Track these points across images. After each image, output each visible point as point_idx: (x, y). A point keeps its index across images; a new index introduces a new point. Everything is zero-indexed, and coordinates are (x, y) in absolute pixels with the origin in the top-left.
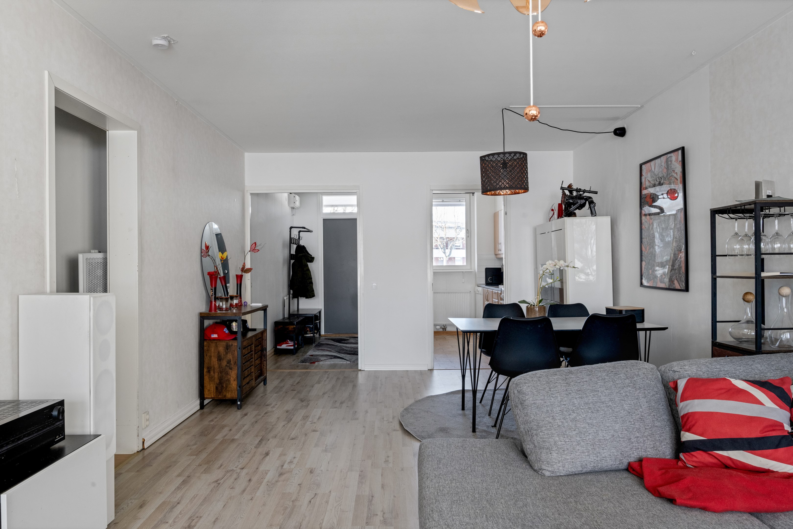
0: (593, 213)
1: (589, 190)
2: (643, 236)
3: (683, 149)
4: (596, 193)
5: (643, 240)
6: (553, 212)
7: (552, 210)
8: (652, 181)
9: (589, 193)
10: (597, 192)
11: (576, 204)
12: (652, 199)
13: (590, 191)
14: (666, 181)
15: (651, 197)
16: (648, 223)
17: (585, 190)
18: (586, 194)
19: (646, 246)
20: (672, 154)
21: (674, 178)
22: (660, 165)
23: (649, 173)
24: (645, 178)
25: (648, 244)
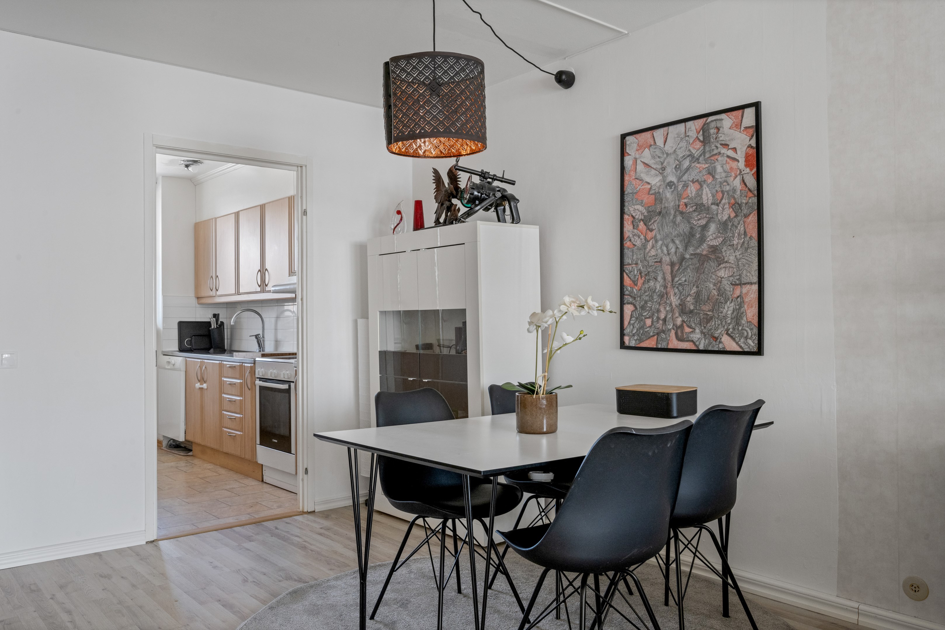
0: (515, 219)
1: (501, 176)
2: (627, 260)
3: (757, 106)
4: (513, 183)
5: (627, 268)
6: (400, 215)
7: (399, 212)
8: (655, 164)
9: (502, 181)
10: (515, 182)
11: (484, 199)
12: (653, 196)
13: (503, 178)
14: (698, 163)
15: (651, 193)
16: (642, 237)
17: (495, 175)
18: (496, 184)
19: (635, 278)
20: (723, 116)
21: (726, 158)
22: (682, 136)
23: (647, 150)
24: (636, 160)
25: (641, 273)
